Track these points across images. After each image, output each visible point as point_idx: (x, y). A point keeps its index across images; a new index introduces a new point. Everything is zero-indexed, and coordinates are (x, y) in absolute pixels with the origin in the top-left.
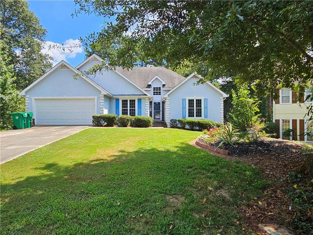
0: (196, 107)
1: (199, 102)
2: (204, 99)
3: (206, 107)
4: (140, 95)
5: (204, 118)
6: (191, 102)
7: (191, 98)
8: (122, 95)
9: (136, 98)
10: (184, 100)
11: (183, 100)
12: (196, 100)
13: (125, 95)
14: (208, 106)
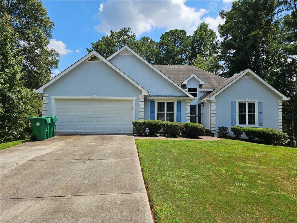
0: (248, 112)
1: (252, 106)
2: (259, 103)
3: (260, 113)
4: (180, 96)
5: (258, 126)
6: (242, 106)
7: (242, 101)
8: (158, 96)
9: (175, 101)
10: (234, 104)
11: (232, 103)
12: (248, 103)
13: (161, 96)
14: (263, 110)
